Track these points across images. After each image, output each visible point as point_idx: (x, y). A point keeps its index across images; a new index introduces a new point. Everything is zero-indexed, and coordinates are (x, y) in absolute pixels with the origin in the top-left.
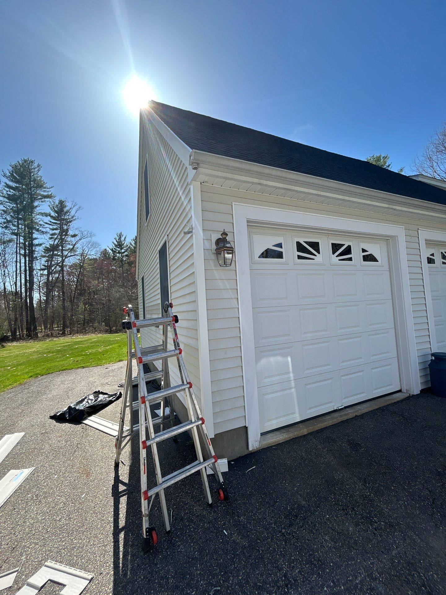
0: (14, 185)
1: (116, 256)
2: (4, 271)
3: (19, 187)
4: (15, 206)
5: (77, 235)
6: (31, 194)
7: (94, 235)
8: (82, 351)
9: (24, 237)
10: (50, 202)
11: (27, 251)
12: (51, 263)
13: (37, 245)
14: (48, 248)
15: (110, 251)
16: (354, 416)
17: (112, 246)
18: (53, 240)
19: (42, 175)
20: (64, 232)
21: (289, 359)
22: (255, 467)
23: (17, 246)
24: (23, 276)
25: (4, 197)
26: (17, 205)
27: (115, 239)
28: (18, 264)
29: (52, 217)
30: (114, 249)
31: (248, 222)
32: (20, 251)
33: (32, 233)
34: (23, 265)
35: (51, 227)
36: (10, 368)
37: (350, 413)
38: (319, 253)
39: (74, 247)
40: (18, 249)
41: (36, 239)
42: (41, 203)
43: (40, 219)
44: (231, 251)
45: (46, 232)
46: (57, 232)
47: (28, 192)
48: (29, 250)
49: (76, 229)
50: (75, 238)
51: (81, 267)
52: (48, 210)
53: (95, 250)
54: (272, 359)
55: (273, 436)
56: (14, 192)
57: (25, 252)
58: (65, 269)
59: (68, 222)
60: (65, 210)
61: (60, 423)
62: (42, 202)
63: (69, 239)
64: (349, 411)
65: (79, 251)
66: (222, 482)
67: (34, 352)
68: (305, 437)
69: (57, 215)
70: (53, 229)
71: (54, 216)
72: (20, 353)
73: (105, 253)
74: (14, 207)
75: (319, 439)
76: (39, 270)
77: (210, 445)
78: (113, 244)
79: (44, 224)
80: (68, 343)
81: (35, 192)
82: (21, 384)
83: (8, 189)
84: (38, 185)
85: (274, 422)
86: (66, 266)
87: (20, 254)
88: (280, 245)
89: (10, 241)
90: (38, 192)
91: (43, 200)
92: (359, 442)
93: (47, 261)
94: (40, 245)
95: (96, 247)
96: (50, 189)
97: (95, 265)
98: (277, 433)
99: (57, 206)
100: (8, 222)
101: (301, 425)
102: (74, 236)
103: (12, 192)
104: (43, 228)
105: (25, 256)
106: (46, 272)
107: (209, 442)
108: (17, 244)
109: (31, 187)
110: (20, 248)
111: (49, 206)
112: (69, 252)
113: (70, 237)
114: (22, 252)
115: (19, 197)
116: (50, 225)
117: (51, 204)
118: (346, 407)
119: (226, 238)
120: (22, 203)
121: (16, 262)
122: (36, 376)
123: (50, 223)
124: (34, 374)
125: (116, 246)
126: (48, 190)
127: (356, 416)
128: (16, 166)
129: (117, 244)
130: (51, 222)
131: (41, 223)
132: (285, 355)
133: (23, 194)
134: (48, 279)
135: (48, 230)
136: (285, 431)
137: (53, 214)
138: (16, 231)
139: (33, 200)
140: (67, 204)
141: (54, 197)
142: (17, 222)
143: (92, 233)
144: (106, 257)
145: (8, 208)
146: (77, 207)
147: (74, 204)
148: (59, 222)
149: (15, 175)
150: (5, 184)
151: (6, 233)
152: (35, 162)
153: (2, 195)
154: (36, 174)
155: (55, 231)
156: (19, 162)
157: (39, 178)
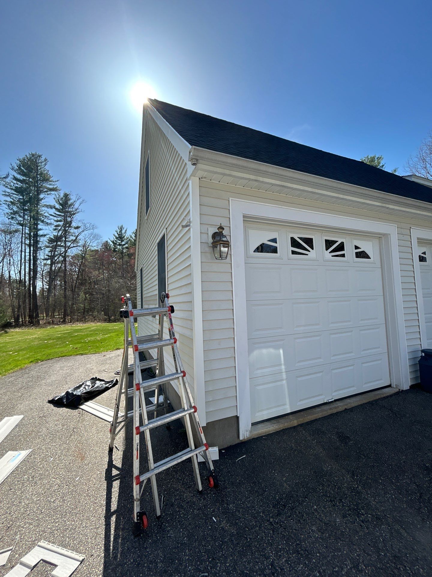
0: (21, 177)
1: (117, 248)
2: (10, 260)
3: (26, 180)
4: (21, 197)
5: (80, 227)
6: (37, 187)
7: (96, 228)
8: (81, 339)
9: (30, 228)
10: (55, 195)
11: (32, 242)
12: (54, 253)
13: (42, 236)
14: (52, 239)
15: (111, 243)
16: (344, 409)
17: (113, 238)
18: (57, 231)
19: (48, 168)
20: (67, 224)
21: (281, 351)
22: (245, 456)
23: (22, 236)
24: (27, 265)
25: (11, 189)
26: (23, 196)
27: (117, 231)
28: (23, 253)
29: (56, 209)
30: (115, 241)
31: (244, 217)
32: (25, 241)
33: (37, 224)
34: (27, 254)
35: (56, 219)
36: (12, 353)
37: (340, 406)
38: (313, 249)
39: (76, 238)
40: (23, 239)
41: (41, 229)
42: (46, 196)
43: (45, 211)
44: (227, 244)
45: (51, 224)
46: (61, 223)
47: (35, 185)
48: (33, 240)
49: (80, 221)
50: (78, 230)
51: (83, 258)
52: (53, 203)
53: (96, 242)
54: (264, 351)
55: (263, 426)
56: (21, 185)
57: (30, 242)
58: (67, 259)
59: (72, 214)
60: (69, 203)
61: (58, 408)
62: (48, 194)
63: (72, 230)
64: (339, 404)
65: (81, 243)
66: (213, 470)
67: (35, 338)
69: (61, 207)
70: (57, 221)
71: (59, 208)
72: (22, 339)
73: (106, 244)
74: (21, 199)
75: (309, 430)
76: (43, 259)
77: (202, 433)
78: (114, 237)
79: (49, 216)
80: (68, 330)
81: (41, 185)
82: (21, 369)
83: (15, 182)
84: (44, 179)
85: (265, 412)
86: (68, 256)
87: (25, 244)
88: (274, 240)
89: (16, 231)
90: (44, 185)
91: (49, 193)
92: (348, 435)
93: (51, 251)
94: (45, 235)
95: (98, 239)
96: (56, 183)
97: (97, 256)
98: (267, 423)
99: (62, 199)
100: (15, 213)
101: (291, 417)
102: (77, 228)
103: (19, 185)
104: (48, 219)
105: (30, 246)
106: (49, 262)
107: (201, 430)
108: (22, 234)
109: (38, 180)
110: (26, 238)
111: (54, 199)
112: (72, 243)
113: (73, 229)
114: (28, 242)
115: (26, 189)
116: (55, 216)
117: (56, 197)
118: (336, 401)
119: (222, 232)
120: (28, 194)
121: (21, 251)
122: (37, 361)
123: (55, 215)
124: (35, 360)
125: (117, 238)
126: (54, 183)
127: (346, 409)
128: (24, 160)
129: (118, 236)
130: (55, 214)
131: (46, 214)
132: (277, 348)
133: (30, 186)
134: (51, 268)
135: (52, 221)
137: (58, 206)
138: (22, 222)
139: (39, 192)
140: (71, 197)
141: (59, 191)
142: (23, 213)
143: (94, 226)
144: (107, 248)
145: (15, 199)
146: (80, 200)
147: (78, 197)
148: (63, 214)
149: (23, 168)
150: (13, 177)
151: (12, 224)
152: (42, 156)
153: (9, 187)
154: (43, 168)
155: (59, 223)
156: (27, 156)
157: (46, 172)
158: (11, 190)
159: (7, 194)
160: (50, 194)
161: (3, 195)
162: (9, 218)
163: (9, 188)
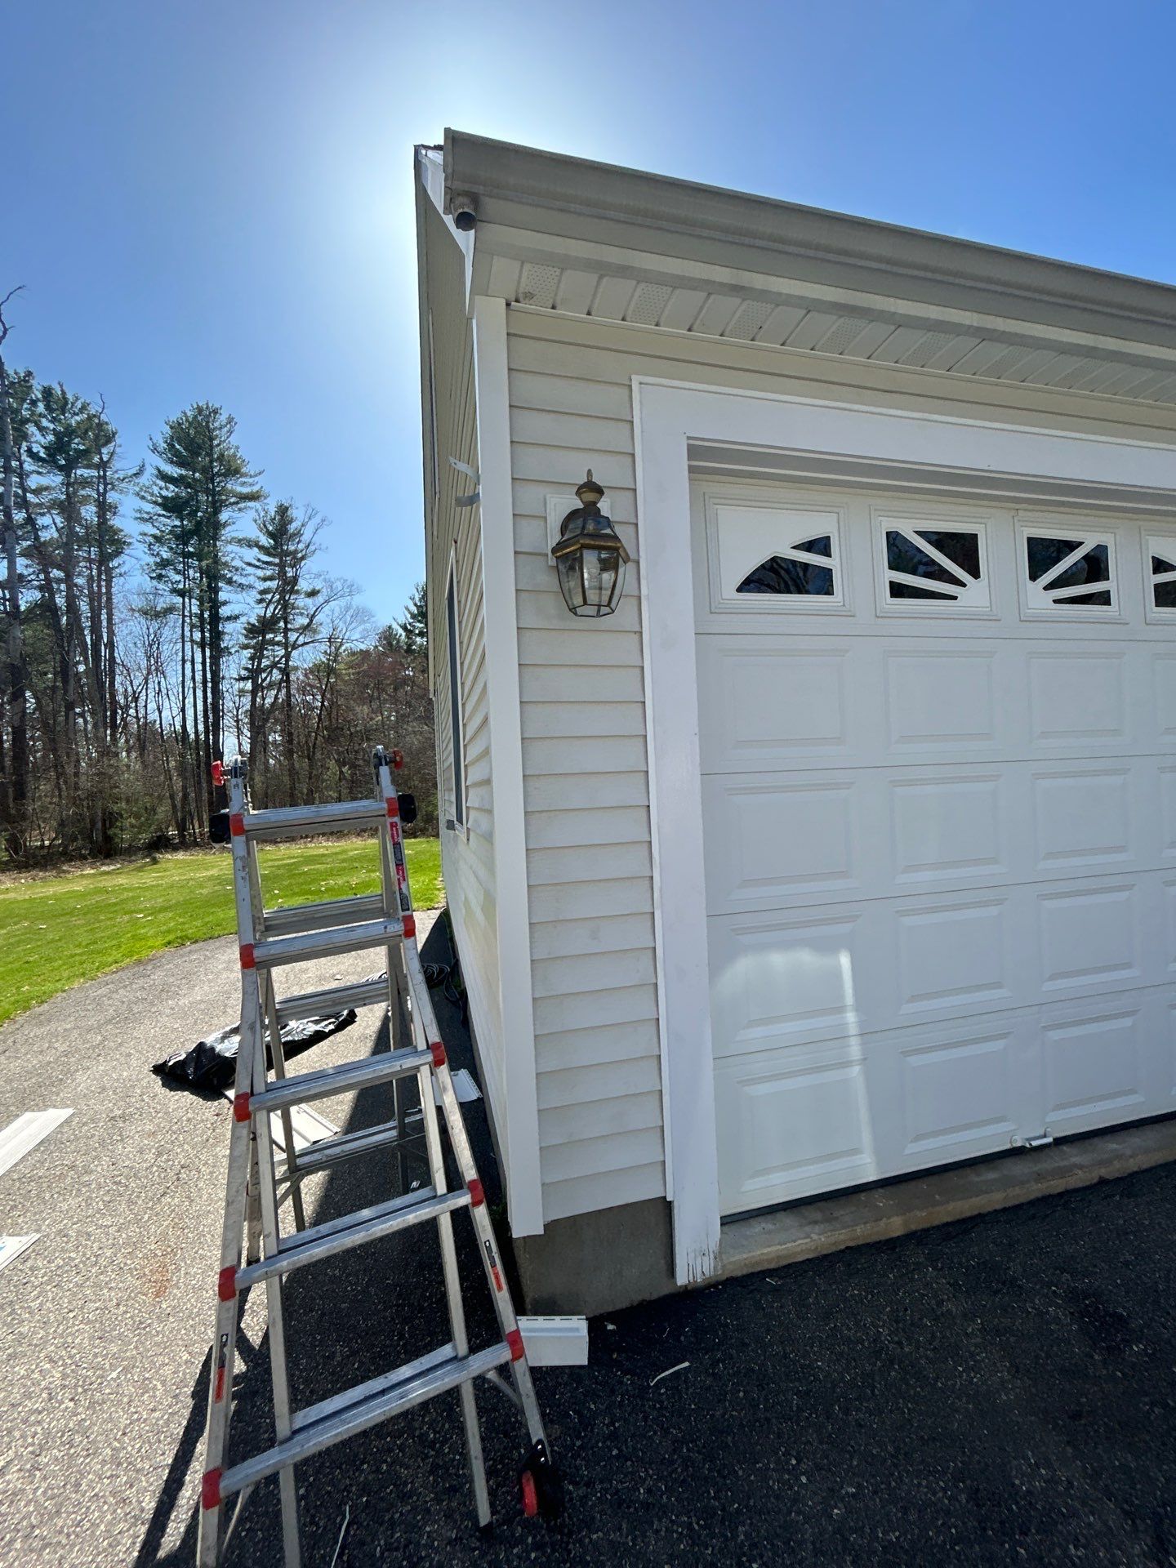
0: (174, 471)
1: (414, 643)
2: (159, 683)
3: (186, 476)
4: (178, 523)
5: (318, 592)
6: (213, 493)
7: (359, 591)
9: (201, 600)
10: (257, 511)
11: (207, 635)
12: (260, 663)
13: (229, 618)
14: (253, 625)
15: (401, 631)
16: (1095, 1181)
17: (404, 618)
18: (264, 604)
19: (238, 442)
20: (289, 586)
21: (845, 960)
22: (686, 1364)
23: (184, 622)
24: (199, 694)
25: (155, 503)
26: (182, 521)
27: (412, 599)
28: (188, 665)
29: (261, 548)
30: (410, 624)
31: (694, 452)
32: (191, 635)
33: (216, 590)
34: (198, 667)
35: (260, 573)
37: (1075, 1166)
39: (311, 621)
40: (187, 629)
41: (225, 603)
42: (236, 515)
43: (232, 555)
45: (250, 587)
46: (273, 584)
47: (208, 488)
48: (210, 631)
49: (318, 576)
50: (315, 598)
51: (330, 671)
52: (254, 533)
53: (360, 628)
54: (778, 960)
55: (770, 1232)
56: (176, 490)
57: (203, 637)
58: (293, 677)
59: (297, 561)
60: (292, 528)
62: (240, 510)
63: (301, 601)
64: (1074, 1156)
65: (324, 632)
66: (540, 1442)
68: (893, 1249)
69: (272, 542)
70: (265, 579)
71: (267, 545)
73: (388, 636)
74: (176, 526)
75: (950, 1268)
76: (235, 679)
77: (500, 1288)
78: (406, 613)
79: (244, 566)
81: (223, 487)
82: (139, 962)
83: (162, 484)
84: (229, 470)
86: (296, 668)
87: (192, 641)
88: (821, 546)
89: (170, 610)
90: (229, 486)
91: (242, 505)
93: (252, 659)
94: (236, 618)
95: (364, 622)
96: (256, 479)
97: (365, 667)
98: (787, 1219)
99: (273, 520)
100: (164, 564)
102: (313, 594)
103: (171, 491)
104: (241, 575)
105: (202, 645)
106: (249, 685)
107: (497, 1278)
108: (184, 616)
109: (214, 475)
110: (192, 626)
111: (255, 521)
112: (301, 634)
113: (302, 596)
114: (197, 636)
115: (187, 503)
116: (257, 567)
117: (259, 515)
119: (595, 503)
120: (193, 513)
121: (184, 661)
122: (181, 942)
123: (258, 564)
124: (177, 938)
125: (413, 616)
126: (251, 480)
128: (179, 424)
129: (416, 612)
130: (259, 560)
131: (237, 563)
132: (829, 947)
133: (197, 492)
134: (253, 701)
135: (251, 580)
136: (818, 1216)
137: (265, 541)
138: (181, 586)
139: (217, 506)
140: (293, 513)
141: (265, 498)
142: (184, 563)
143: (353, 585)
144: (390, 644)
145: (163, 529)
146: (316, 520)
147: (310, 511)
148: (277, 561)
149: (178, 447)
150: (156, 472)
151: (160, 592)
152: (222, 412)
153: (149, 498)
154: (224, 441)
155: (268, 584)
156: (185, 413)
157: (232, 451)
158: (152, 505)
159: (146, 516)
160: (245, 508)
161: (136, 518)
162: (151, 578)
163: (148, 501)
